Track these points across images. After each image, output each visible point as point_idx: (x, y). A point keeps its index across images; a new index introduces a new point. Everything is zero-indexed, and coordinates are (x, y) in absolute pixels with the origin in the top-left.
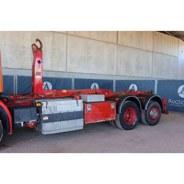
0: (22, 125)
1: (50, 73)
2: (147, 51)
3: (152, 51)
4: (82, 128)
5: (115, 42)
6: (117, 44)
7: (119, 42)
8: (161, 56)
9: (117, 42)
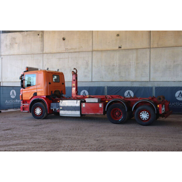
0: (54, 110)
1: (135, 83)
4: (79, 116)
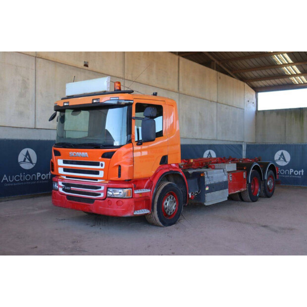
2: (211, 101)
3: (216, 101)
5: (176, 90)
6: (179, 92)
7: (181, 90)
8: (227, 108)
9: (179, 89)
